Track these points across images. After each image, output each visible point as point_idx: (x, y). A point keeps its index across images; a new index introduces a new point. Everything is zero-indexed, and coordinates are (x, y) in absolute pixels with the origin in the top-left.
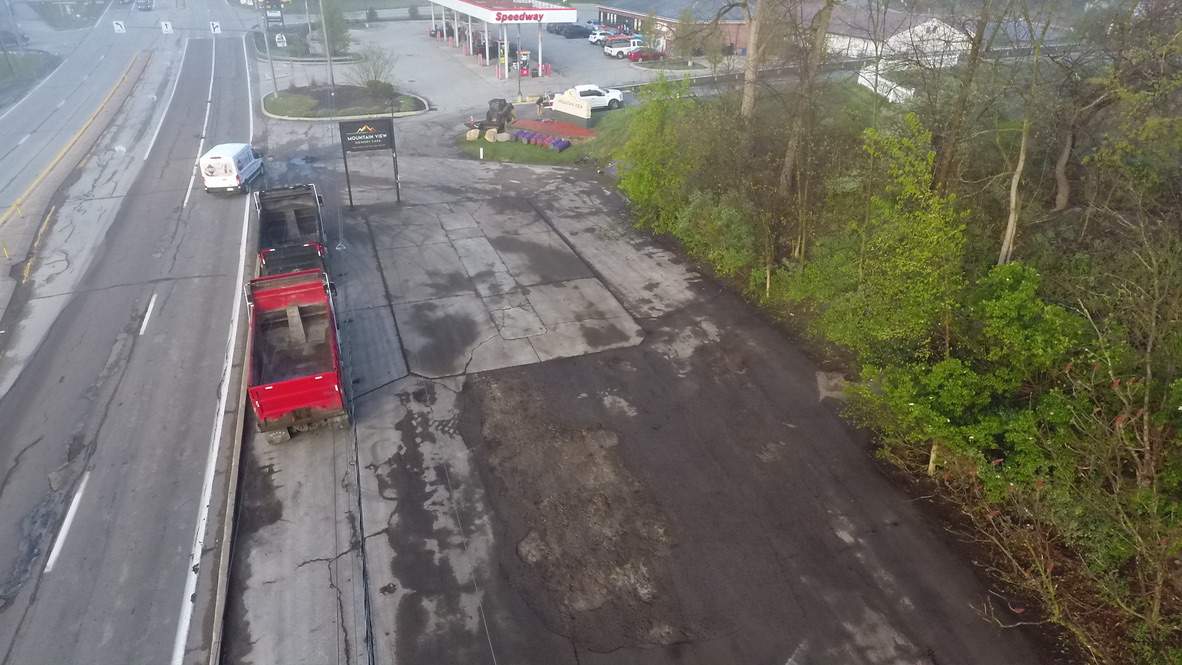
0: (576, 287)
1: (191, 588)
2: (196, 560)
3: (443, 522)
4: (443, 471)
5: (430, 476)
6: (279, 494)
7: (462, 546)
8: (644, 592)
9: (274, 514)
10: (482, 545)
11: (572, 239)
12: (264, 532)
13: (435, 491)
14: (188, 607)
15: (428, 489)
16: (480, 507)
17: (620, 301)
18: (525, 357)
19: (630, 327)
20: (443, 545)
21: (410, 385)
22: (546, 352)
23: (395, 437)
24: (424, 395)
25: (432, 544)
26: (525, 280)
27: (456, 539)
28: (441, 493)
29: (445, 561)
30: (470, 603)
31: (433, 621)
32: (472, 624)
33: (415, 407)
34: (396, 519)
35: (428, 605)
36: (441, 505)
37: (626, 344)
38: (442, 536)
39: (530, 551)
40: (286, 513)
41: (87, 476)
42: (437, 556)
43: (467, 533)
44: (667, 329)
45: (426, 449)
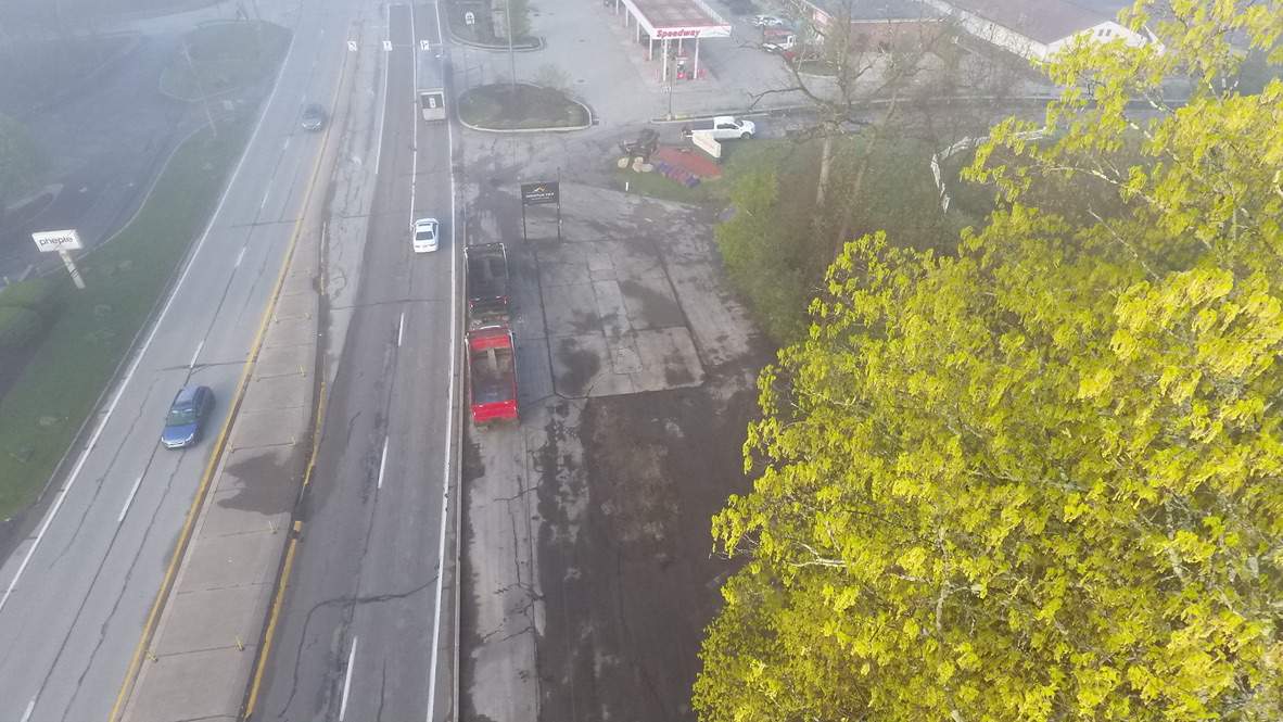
0: (670, 334)
1: (445, 506)
2: (446, 492)
3: (565, 488)
4: (568, 459)
5: (561, 461)
6: (483, 461)
7: (574, 502)
8: (658, 536)
9: (481, 472)
10: (583, 503)
11: (678, 288)
12: (477, 481)
13: (562, 470)
14: (444, 514)
15: (559, 468)
16: (584, 482)
17: (697, 350)
18: (625, 389)
19: (698, 371)
20: (563, 500)
21: (554, 402)
22: (639, 386)
23: (544, 434)
24: (562, 409)
25: (558, 499)
26: (637, 326)
27: (571, 498)
28: (566, 471)
29: (563, 508)
30: (573, 530)
31: (555, 536)
32: (573, 540)
33: (557, 417)
34: (541, 483)
35: (554, 528)
36: (565, 476)
37: (691, 385)
38: (564, 495)
39: (606, 508)
40: (488, 471)
41: (387, 439)
42: (560, 505)
43: (576, 495)
44: (721, 376)
45: (560, 444)
